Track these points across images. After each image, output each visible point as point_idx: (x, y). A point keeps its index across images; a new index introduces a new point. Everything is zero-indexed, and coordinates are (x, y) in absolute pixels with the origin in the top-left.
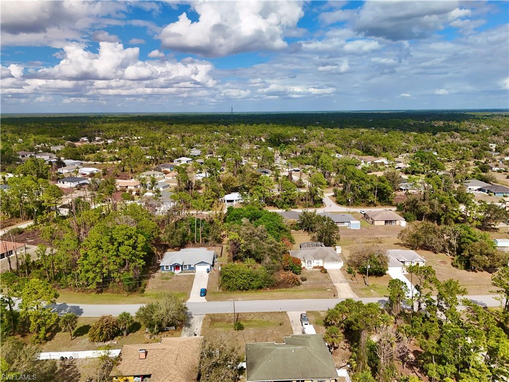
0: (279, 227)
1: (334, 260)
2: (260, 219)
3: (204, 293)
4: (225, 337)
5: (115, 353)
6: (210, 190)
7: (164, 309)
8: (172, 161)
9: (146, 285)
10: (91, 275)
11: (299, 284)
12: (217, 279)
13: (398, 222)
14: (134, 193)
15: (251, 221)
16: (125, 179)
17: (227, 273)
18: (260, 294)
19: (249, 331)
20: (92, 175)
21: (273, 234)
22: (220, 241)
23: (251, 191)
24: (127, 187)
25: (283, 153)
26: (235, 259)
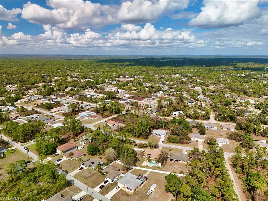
0: (188, 127)
1: (200, 139)
2: (182, 124)
3: (163, 142)
4: (166, 151)
5: (143, 150)
6: (168, 111)
7: (154, 144)
8: (156, 93)
9: (149, 138)
10: (137, 133)
11: (189, 144)
12: (167, 139)
13: (232, 130)
14: (143, 107)
15: (179, 124)
16: (140, 101)
17: (169, 138)
18: (177, 144)
19: (172, 152)
20: (129, 98)
21: (185, 129)
22: (169, 129)
23: (183, 111)
24: (141, 105)
25: (203, 92)
26: (172, 135)
